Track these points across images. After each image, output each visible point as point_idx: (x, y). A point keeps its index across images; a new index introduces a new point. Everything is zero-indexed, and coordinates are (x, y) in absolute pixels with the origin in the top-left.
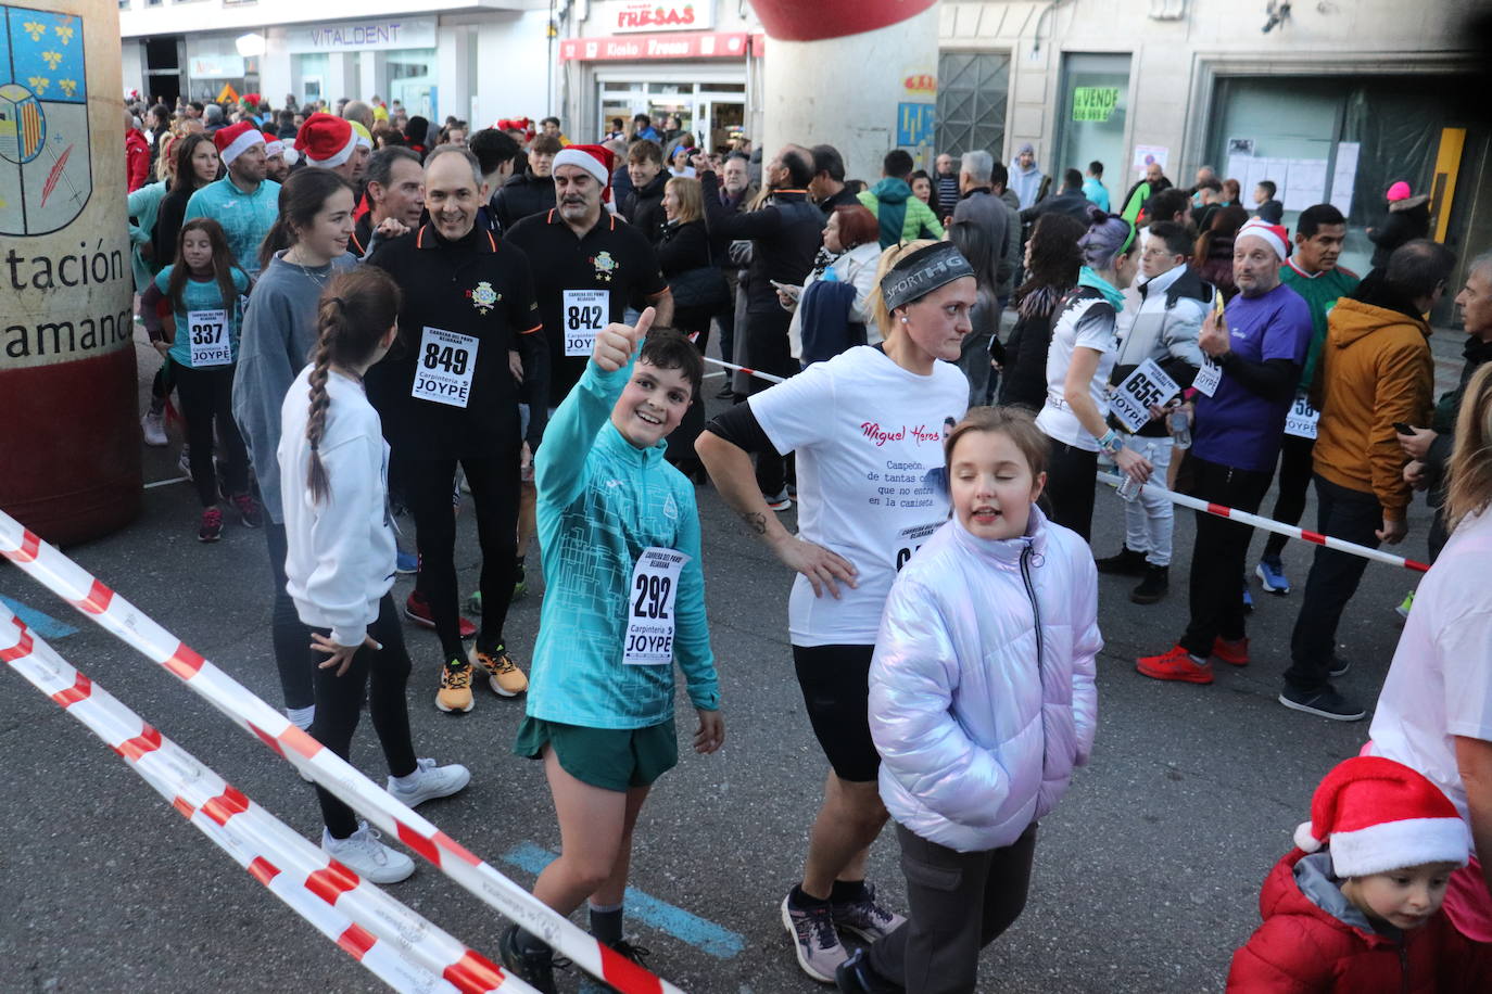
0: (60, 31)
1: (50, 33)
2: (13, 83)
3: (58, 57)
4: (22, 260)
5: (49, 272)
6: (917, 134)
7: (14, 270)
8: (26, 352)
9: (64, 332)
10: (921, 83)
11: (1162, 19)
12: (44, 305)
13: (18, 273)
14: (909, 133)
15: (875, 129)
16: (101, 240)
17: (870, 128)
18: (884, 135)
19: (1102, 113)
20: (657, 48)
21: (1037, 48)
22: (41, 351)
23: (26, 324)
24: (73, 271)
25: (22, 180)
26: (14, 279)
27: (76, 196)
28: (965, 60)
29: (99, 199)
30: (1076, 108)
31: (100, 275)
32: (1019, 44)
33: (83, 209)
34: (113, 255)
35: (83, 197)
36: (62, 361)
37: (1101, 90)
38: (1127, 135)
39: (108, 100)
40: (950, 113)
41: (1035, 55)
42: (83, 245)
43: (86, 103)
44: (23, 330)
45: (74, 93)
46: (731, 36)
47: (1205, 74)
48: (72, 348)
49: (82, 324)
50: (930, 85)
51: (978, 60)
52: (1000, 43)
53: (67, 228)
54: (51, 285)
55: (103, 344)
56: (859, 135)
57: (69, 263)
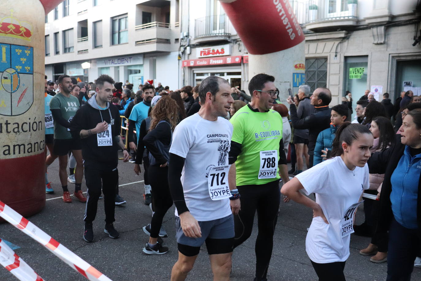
0: (26, 52)
1: (23, 52)
2: (11, 68)
3: (25, 59)
4: (10, 124)
5: (18, 127)
6: (299, 83)
7: (7, 127)
8: (9, 154)
9: (22, 147)
10: (300, 66)
11: (377, 44)
12: (16, 138)
13: (8, 128)
14: (297, 83)
15: (285, 82)
16: (36, 117)
17: (283, 82)
18: (289, 84)
19: (359, 76)
20: (213, 62)
21: (336, 56)
22: (14, 153)
23: (10, 144)
24: (26, 127)
25: (11, 98)
26: (7, 130)
27: (28, 103)
28: (312, 61)
29: (35, 104)
30: (350, 75)
31: (35, 129)
32: (330, 55)
33: (30, 107)
34: (39, 122)
35: (30, 104)
36: (21, 157)
37: (358, 68)
38: (368, 82)
39: (40, 73)
40: (308, 79)
41: (335, 58)
42: (30, 119)
43: (33, 74)
44: (9, 146)
45: (29, 71)
46: (236, 57)
47: (394, 61)
48: (24, 153)
49: (28, 145)
50: (303, 67)
51: (317, 61)
52: (324, 55)
53: (25, 114)
54: (19, 132)
55: (35, 151)
56: (280, 84)
57: (25, 125)
